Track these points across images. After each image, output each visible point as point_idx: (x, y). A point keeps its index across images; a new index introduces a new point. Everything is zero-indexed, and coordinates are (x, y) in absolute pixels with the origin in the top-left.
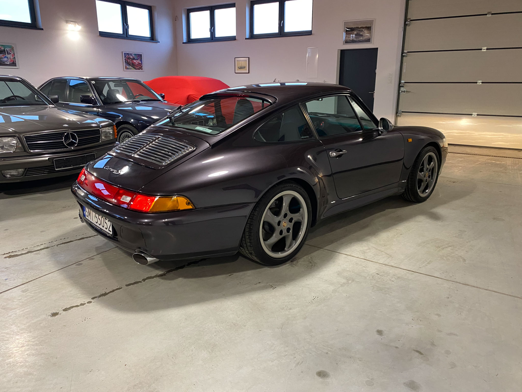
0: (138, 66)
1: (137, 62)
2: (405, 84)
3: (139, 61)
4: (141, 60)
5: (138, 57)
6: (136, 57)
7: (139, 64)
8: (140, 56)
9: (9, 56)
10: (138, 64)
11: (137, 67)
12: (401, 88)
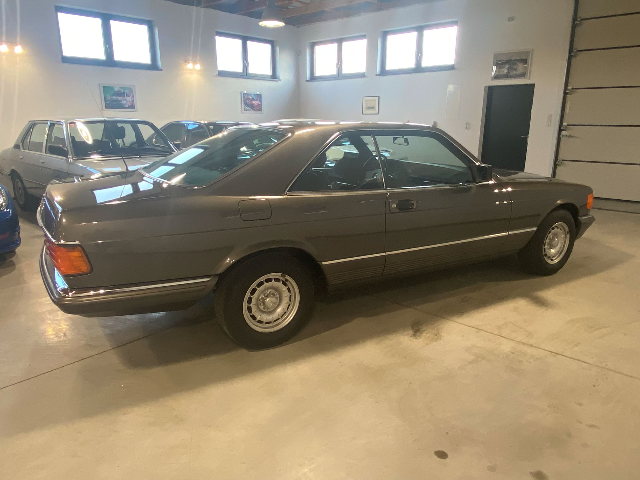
1: (256, 103)
2: (568, 126)
4: (260, 101)
6: (255, 98)
7: (259, 105)
8: (259, 96)
9: (128, 98)
11: (256, 108)
12: (562, 131)
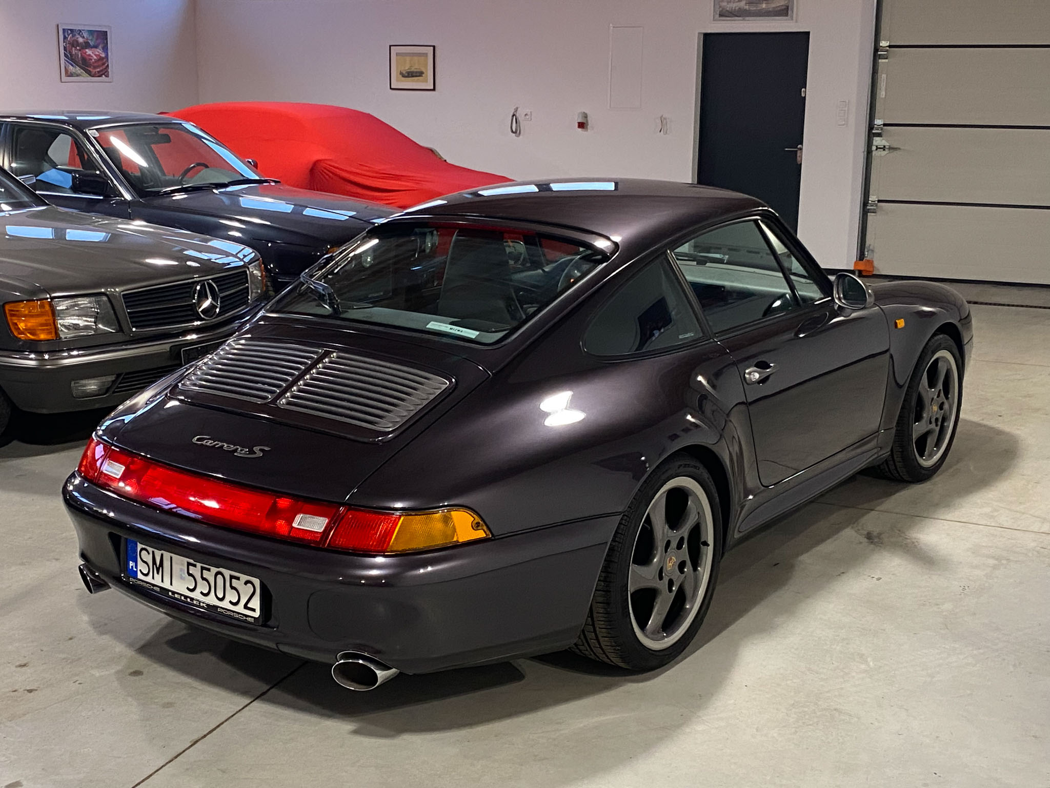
0: (98, 67)
1: (96, 55)
2: (885, 127)
3: (99, 52)
4: (105, 49)
5: (97, 39)
6: (91, 40)
7: (101, 59)
8: (102, 36)
10: (96, 61)
11: (95, 68)
12: (874, 138)
